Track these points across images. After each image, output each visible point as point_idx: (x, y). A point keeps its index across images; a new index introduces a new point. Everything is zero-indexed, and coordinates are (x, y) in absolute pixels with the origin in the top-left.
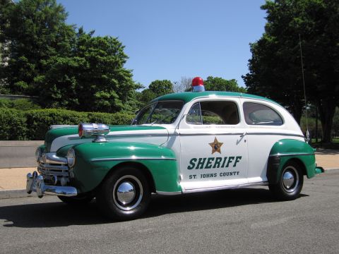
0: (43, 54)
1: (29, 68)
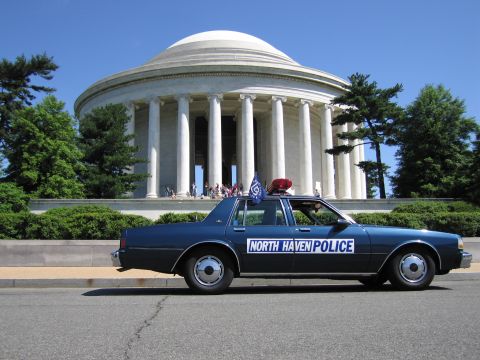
0: (447, 153)
1: (434, 169)
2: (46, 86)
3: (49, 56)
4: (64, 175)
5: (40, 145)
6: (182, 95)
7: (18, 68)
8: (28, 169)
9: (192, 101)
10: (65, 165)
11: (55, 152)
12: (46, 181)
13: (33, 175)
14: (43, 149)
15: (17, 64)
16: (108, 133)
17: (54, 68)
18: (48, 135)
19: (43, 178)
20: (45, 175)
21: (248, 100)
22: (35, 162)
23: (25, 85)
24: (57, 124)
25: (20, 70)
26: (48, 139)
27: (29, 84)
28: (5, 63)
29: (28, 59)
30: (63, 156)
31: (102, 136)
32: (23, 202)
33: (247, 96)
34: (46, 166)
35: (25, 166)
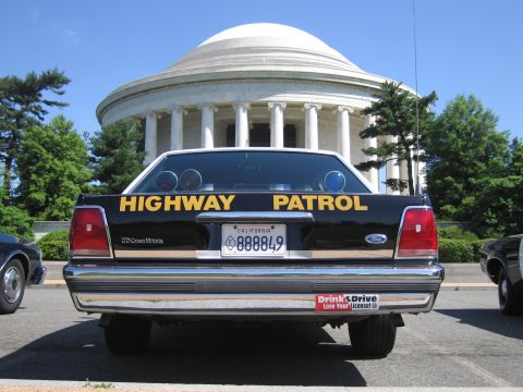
2: (59, 101)
3: (60, 71)
4: (71, 196)
5: (48, 166)
6: (206, 104)
7: (29, 84)
8: (36, 191)
9: (216, 110)
10: (72, 186)
11: (62, 174)
12: (53, 202)
13: (40, 196)
14: (51, 170)
15: (28, 80)
16: (117, 151)
17: (66, 82)
18: (56, 156)
19: (50, 199)
20: (52, 196)
21: (278, 109)
22: (42, 184)
23: (37, 100)
24: (65, 145)
25: (31, 86)
26: (56, 160)
27: (42, 99)
28: (15, 80)
29: (39, 75)
30: (71, 177)
31: (111, 155)
32: (27, 225)
33: (277, 104)
34: (53, 188)
35: (32, 188)
